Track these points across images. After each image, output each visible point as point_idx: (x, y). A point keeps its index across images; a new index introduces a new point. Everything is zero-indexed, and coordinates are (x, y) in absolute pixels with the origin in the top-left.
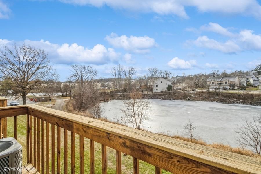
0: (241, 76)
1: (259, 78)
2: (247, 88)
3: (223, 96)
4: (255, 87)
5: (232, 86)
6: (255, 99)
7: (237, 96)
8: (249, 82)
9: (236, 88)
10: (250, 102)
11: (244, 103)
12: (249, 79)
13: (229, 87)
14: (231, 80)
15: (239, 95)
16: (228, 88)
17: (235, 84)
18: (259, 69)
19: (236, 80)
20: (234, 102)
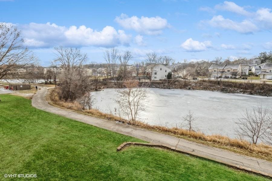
0: (244, 65)
1: (261, 67)
2: (248, 77)
3: (224, 85)
4: (257, 76)
5: (235, 74)
6: (255, 89)
7: (238, 85)
8: (250, 70)
9: (237, 77)
10: (250, 92)
11: (244, 92)
12: (252, 67)
13: (231, 76)
14: (234, 68)
15: (241, 84)
16: (230, 77)
17: (237, 73)
18: (262, 57)
19: (239, 69)
20: (235, 91)
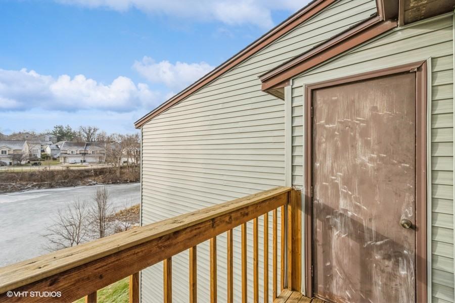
0: (32, 142)
1: (59, 146)
2: (42, 162)
4: (55, 159)
5: (17, 158)
6: (56, 179)
7: (27, 175)
8: (43, 151)
9: (23, 162)
10: (50, 184)
11: (40, 187)
12: (44, 147)
13: (11, 161)
14: (16, 147)
15: (32, 174)
16: (8, 164)
17: (21, 155)
18: (58, 132)
19: (25, 149)
20: (22, 188)
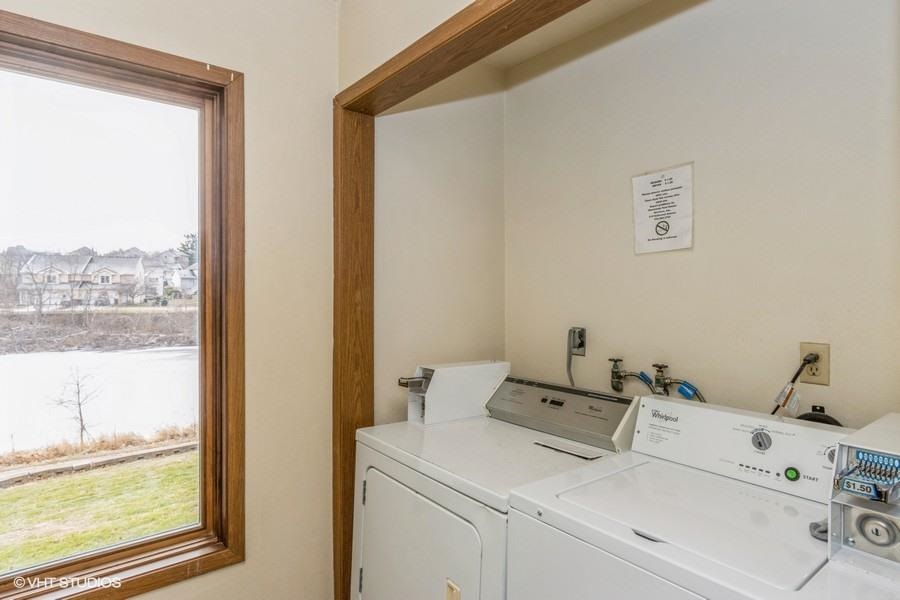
5: (127, 289)
7: (148, 320)
11: (170, 342)
13: (117, 297)
14: (123, 270)
17: (134, 285)
19: (139, 273)
20: (141, 343)
